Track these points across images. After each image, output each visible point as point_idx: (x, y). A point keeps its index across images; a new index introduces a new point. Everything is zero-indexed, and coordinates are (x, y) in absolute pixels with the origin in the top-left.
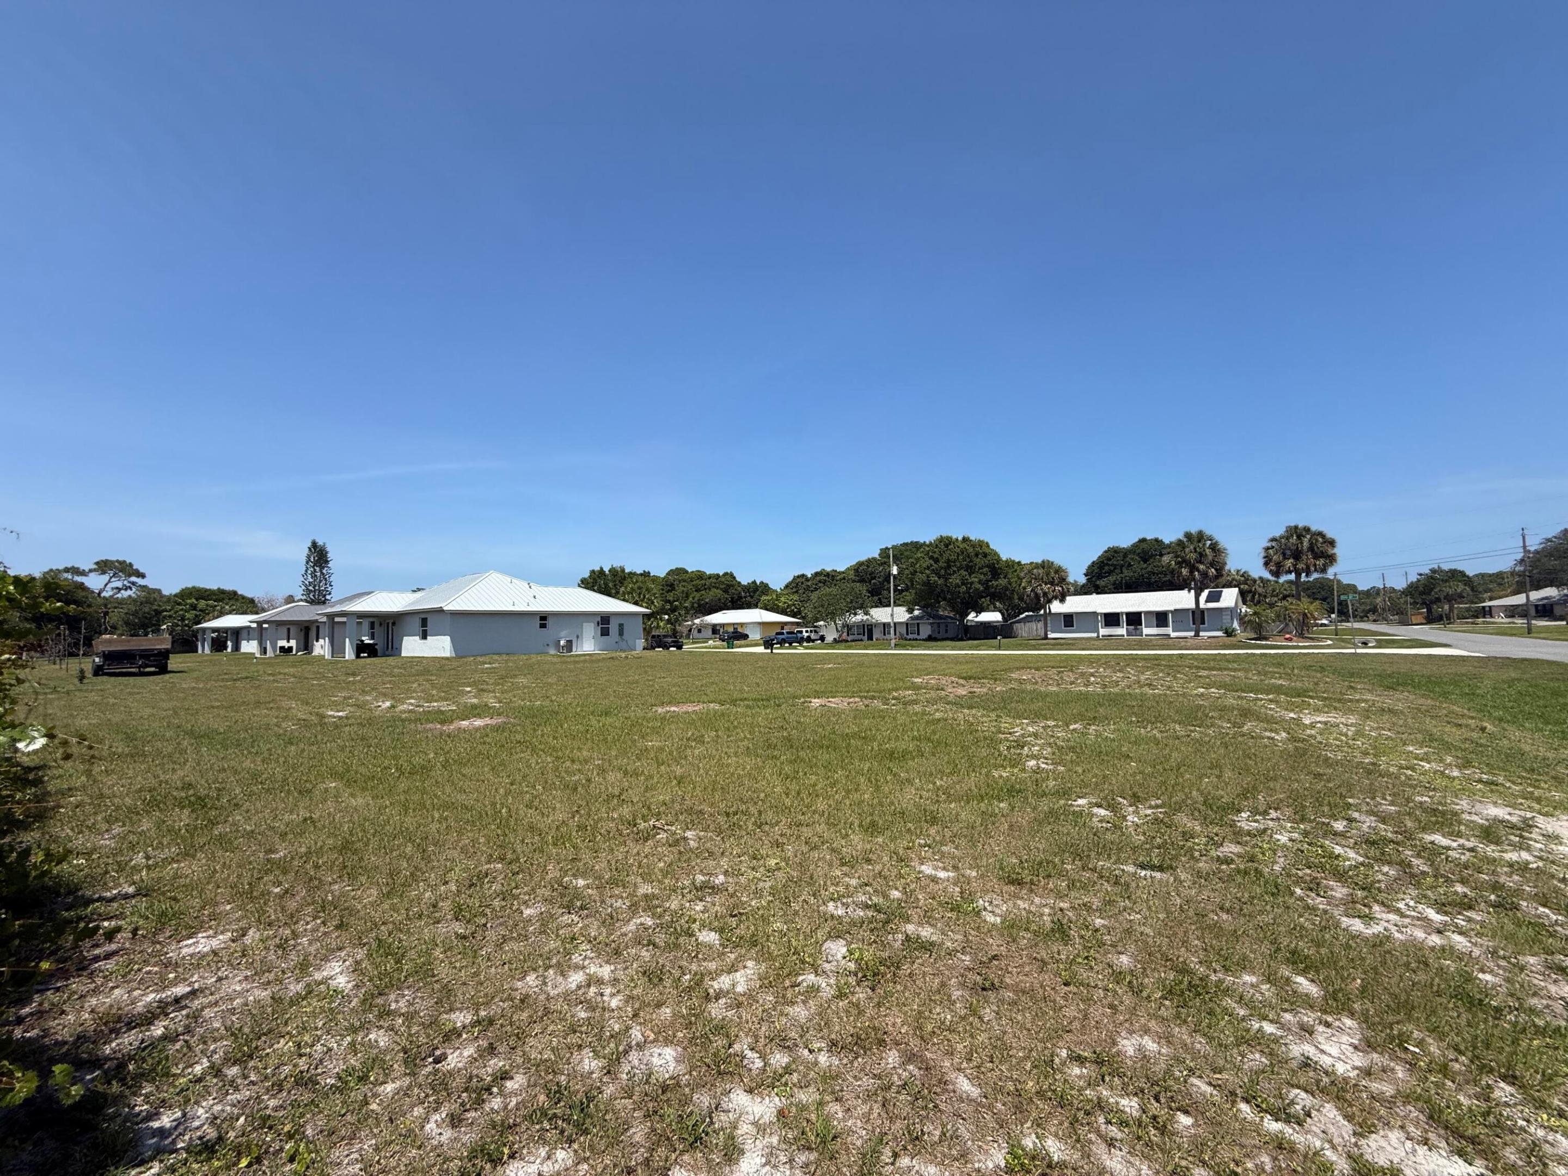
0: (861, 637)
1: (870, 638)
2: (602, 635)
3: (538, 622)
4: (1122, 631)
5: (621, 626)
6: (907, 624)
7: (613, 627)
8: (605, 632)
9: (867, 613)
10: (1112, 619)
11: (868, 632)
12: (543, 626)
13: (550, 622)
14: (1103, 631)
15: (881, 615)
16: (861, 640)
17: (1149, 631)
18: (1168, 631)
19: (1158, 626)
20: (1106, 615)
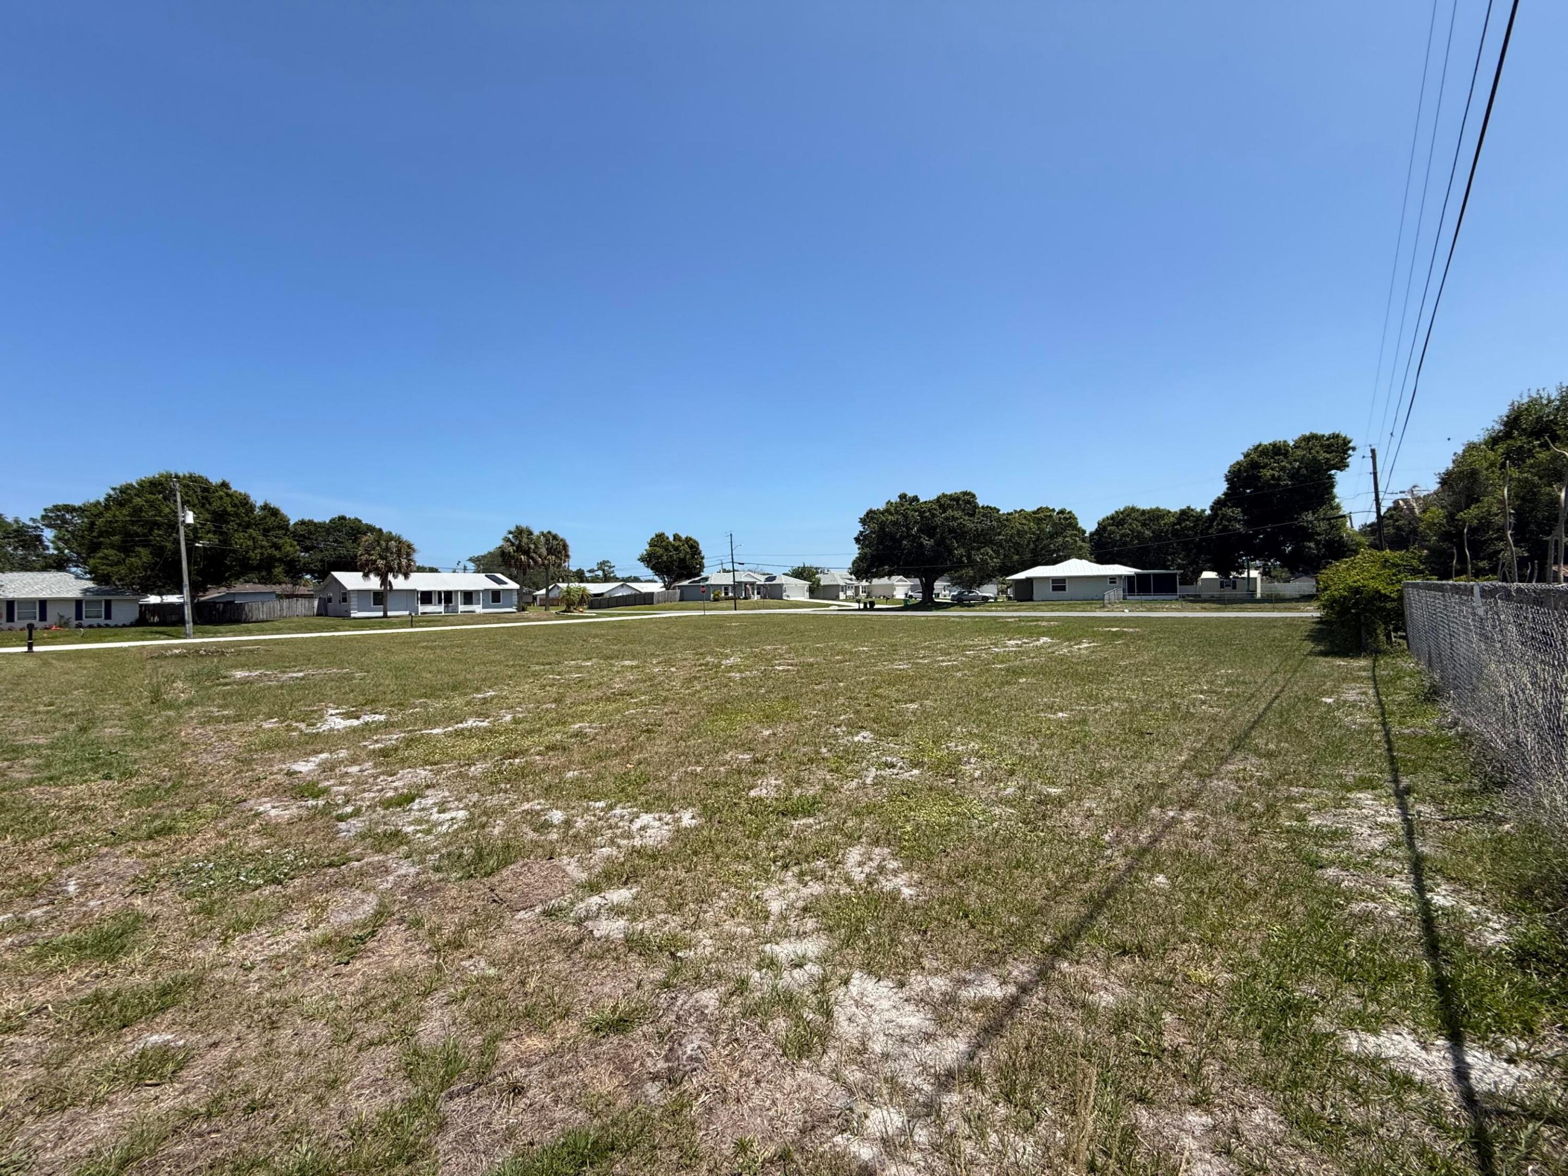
4: (436, 608)
6: (78, 603)
10: (426, 597)
14: (422, 609)
17: (461, 608)
18: (478, 609)
19: (465, 603)
20: (423, 593)
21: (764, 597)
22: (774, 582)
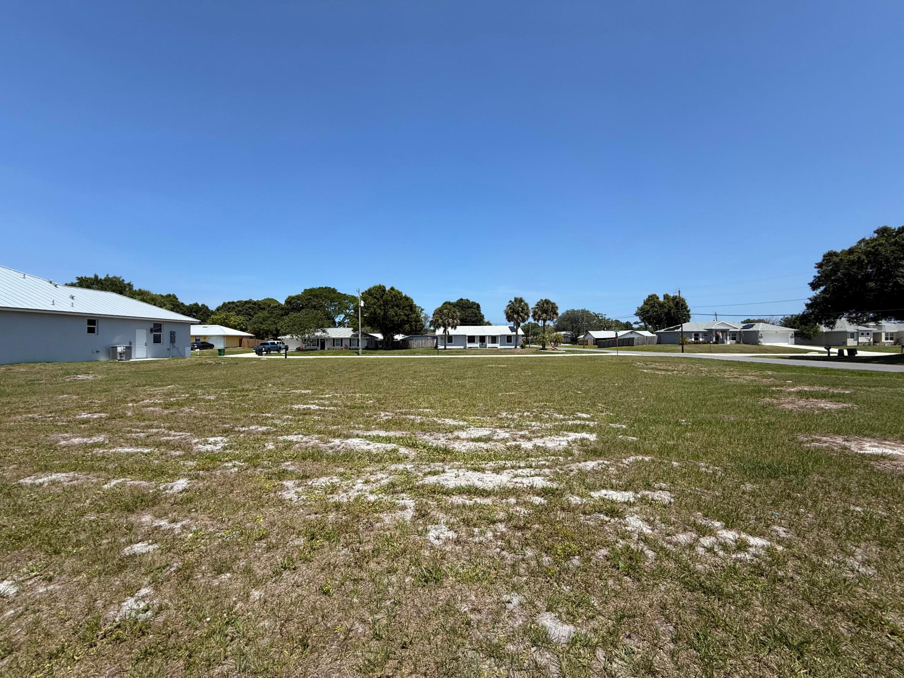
0: (315, 347)
1: (323, 348)
2: (154, 342)
3: (86, 326)
4: (477, 345)
5: (172, 334)
6: (350, 339)
7: (165, 335)
8: (157, 340)
9: (324, 332)
10: (471, 339)
11: (322, 344)
12: (91, 331)
13: (100, 327)
14: (469, 345)
15: (334, 333)
16: (316, 349)
17: (489, 345)
18: (498, 345)
19: (492, 343)
20: (469, 337)
21: (738, 343)
22: (750, 329)
